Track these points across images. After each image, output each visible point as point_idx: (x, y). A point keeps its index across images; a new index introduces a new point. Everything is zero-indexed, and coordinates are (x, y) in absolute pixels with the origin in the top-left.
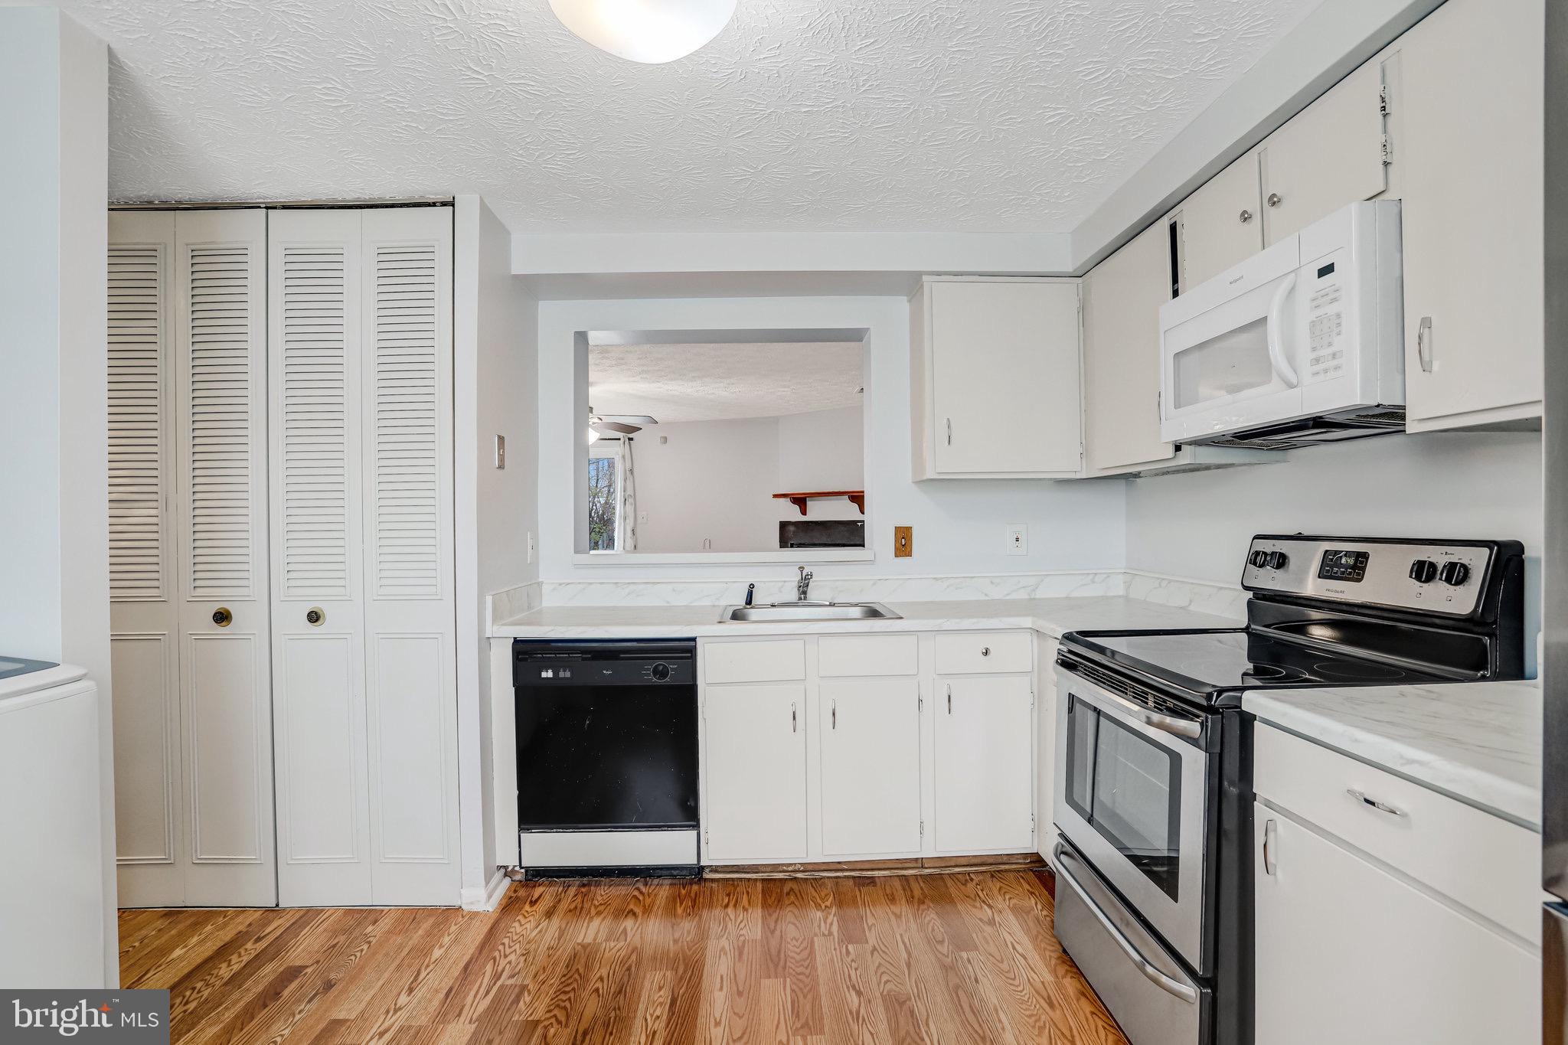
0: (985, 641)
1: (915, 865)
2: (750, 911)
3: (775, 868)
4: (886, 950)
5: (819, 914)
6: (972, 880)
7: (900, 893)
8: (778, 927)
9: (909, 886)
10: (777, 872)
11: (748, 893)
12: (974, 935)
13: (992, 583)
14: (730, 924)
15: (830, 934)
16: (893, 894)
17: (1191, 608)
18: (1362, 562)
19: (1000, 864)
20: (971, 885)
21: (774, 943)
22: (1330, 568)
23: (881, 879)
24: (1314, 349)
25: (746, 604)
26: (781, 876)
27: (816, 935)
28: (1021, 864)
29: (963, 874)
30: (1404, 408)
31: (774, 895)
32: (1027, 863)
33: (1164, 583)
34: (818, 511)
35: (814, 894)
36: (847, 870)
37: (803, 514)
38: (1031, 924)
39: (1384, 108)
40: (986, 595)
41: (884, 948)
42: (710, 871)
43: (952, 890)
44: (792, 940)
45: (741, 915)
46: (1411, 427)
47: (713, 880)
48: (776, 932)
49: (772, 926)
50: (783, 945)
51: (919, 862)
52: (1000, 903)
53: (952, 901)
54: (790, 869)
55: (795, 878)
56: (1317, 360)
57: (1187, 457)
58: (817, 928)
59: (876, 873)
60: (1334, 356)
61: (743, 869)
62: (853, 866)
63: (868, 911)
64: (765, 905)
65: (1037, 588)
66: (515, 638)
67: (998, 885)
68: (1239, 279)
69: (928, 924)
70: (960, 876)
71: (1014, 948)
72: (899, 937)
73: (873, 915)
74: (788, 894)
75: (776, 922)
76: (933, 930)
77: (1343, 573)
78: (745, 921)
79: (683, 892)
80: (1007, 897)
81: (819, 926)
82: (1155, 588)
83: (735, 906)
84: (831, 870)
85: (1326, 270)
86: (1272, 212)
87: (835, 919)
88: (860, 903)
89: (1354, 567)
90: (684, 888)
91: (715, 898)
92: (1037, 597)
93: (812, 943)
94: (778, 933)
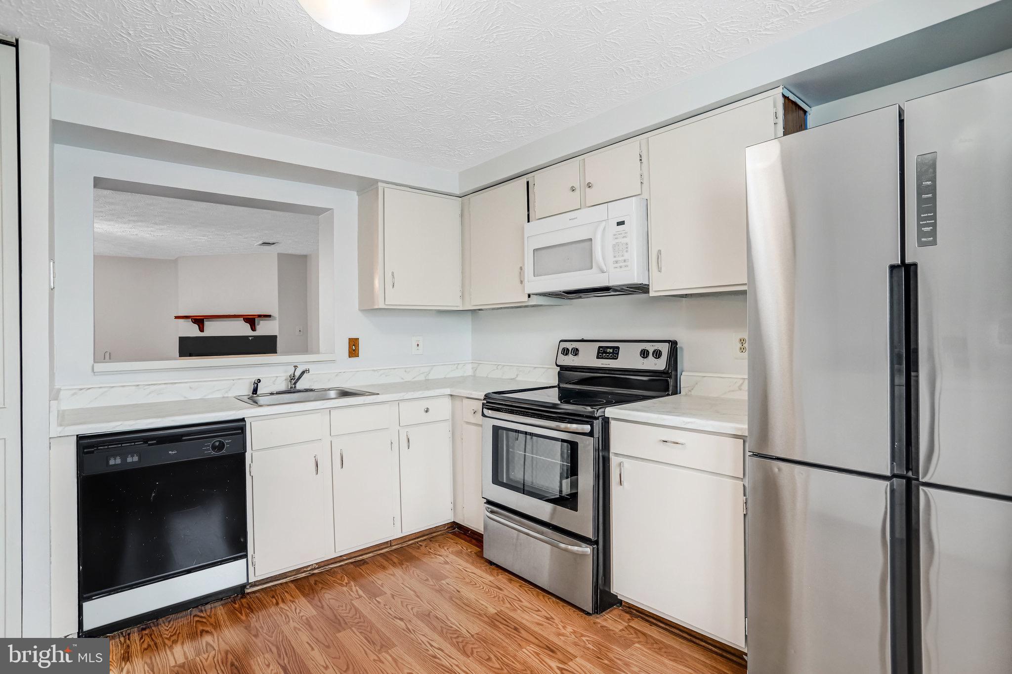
0: (426, 404)
1: (386, 546)
2: (297, 601)
3: (298, 571)
4: (400, 594)
5: (345, 589)
6: (421, 545)
7: (385, 563)
8: (324, 604)
9: (388, 558)
10: (300, 573)
11: (287, 592)
12: (442, 571)
13: (405, 371)
14: (288, 612)
15: (360, 597)
16: (382, 565)
17: (518, 379)
18: (616, 351)
19: (432, 533)
20: (423, 548)
21: (328, 613)
22: (602, 353)
23: (369, 559)
24: (615, 257)
25: (253, 393)
26: (303, 575)
27: (352, 600)
28: (443, 530)
29: (415, 543)
30: (649, 285)
31: (306, 588)
32: (446, 530)
33: (500, 367)
34: (213, 329)
35: (333, 579)
36: (346, 560)
37: (201, 332)
38: (466, 557)
39: (641, 160)
40: (402, 379)
41: (398, 593)
42: (250, 587)
43: (414, 553)
44: (338, 607)
45: (293, 605)
46: (652, 294)
47: (254, 592)
48: (324, 607)
49: (319, 604)
50: (335, 612)
51: (389, 543)
52: (443, 552)
53: (418, 559)
54: (309, 569)
55: (313, 574)
56: (617, 262)
57: (535, 301)
58: (349, 596)
59: (365, 557)
60: (625, 261)
61: (275, 578)
62: (350, 556)
63: (373, 577)
64: (305, 595)
65: (429, 373)
66: (77, 435)
67: (437, 544)
68: (575, 218)
69: (413, 574)
70: (413, 545)
71: (466, 571)
72: (403, 586)
73: (378, 578)
74: (315, 584)
75: (320, 601)
76: (418, 576)
77: (608, 356)
78: (298, 608)
79: (237, 606)
80: (446, 548)
81: (350, 594)
82: (494, 370)
83: (283, 601)
84: (336, 562)
85: (621, 223)
86: (588, 190)
87: (357, 588)
88: (366, 575)
89: (613, 353)
90: (236, 604)
91: (265, 602)
92: (430, 378)
93: (353, 605)
94: (325, 606)
